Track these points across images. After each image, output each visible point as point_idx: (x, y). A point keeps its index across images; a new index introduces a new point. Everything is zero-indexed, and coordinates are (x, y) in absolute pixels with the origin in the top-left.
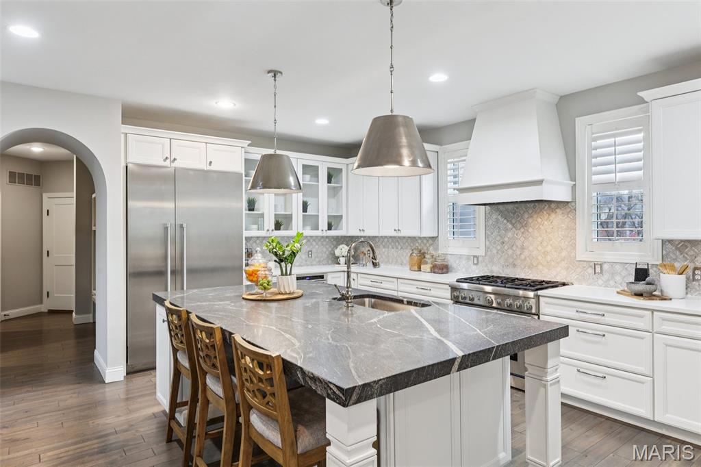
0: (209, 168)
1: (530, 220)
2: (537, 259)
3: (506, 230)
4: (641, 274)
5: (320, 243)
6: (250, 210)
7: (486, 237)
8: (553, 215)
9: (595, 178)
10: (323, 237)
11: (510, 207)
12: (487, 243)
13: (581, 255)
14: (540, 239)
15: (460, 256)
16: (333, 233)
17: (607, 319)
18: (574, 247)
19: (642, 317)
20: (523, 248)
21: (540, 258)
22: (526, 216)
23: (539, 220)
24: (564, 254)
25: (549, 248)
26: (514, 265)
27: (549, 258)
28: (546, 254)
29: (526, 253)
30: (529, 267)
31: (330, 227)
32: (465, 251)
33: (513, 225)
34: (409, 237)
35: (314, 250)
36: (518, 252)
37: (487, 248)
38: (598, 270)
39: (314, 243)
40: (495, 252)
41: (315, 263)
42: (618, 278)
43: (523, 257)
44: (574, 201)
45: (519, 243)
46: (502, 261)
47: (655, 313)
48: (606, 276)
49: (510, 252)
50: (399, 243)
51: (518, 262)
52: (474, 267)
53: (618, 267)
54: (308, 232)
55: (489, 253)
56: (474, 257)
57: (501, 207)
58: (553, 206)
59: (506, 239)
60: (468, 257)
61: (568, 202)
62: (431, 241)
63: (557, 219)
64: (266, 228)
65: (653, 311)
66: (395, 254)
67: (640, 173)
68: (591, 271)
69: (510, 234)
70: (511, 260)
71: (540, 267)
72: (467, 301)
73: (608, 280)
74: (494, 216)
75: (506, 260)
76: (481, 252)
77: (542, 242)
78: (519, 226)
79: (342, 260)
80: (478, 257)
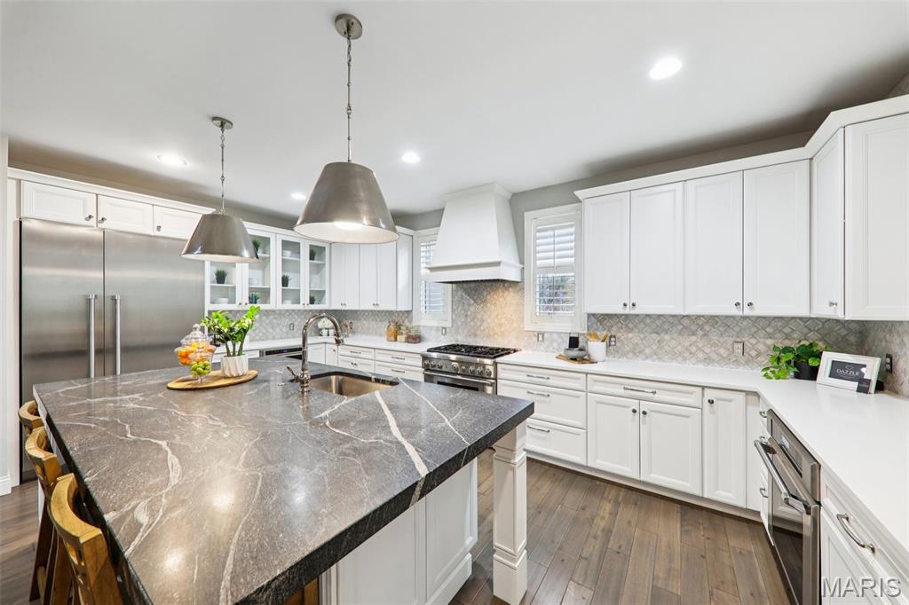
0: (157, 233)
1: (488, 297)
2: (494, 330)
3: (469, 305)
4: (574, 342)
5: (302, 317)
6: (218, 282)
7: (453, 311)
8: (506, 293)
9: (538, 262)
10: (306, 311)
11: (472, 285)
12: (454, 316)
13: (528, 327)
14: (496, 313)
15: (431, 328)
16: (315, 307)
17: (551, 382)
18: (522, 319)
19: (578, 379)
20: (482, 321)
21: (496, 328)
22: (485, 293)
23: (495, 296)
24: (515, 325)
25: (503, 321)
26: (476, 335)
27: (503, 329)
28: (500, 325)
29: (485, 324)
30: (488, 337)
31: (312, 301)
32: (435, 324)
33: (475, 300)
34: (387, 311)
35: (296, 323)
36: (479, 324)
37: (453, 321)
38: (540, 338)
39: (296, 317)
40: (460, 323)
41: (297, 335)
42: (555, 345)
43: (482, 328)
44: (523, 281)
45: (479, 316)
46: (465, 331)
47: (589, 376)
48: (547, 343)
49: (472, 324)
50: (378, 316)
51: (479, 332)
52: (442, 337)
53: (555, 336)
54: (289, 305)
55: (455, 325)
56: (443, 328)
57: (465, 285)
58: (506, 285)
59: (469, 313)
60: (437, 328)
61: (518, 282)
62: (406, 315)
63: (510, 296)
64: (238, 302)
65: (587, 374)
66: (375, 326)
67: (573, 259)
68: (535, 339)
69: (472, 309)
70: (472, 331)
71: (496, 336)
72: (437, 368)
73: (548, 347)
74: (460, 293)
75: (469, 331)
76: (448, 324)
77: (497, 316)
78: (479, 301)
79: (325, 332)
80: (445, 329)
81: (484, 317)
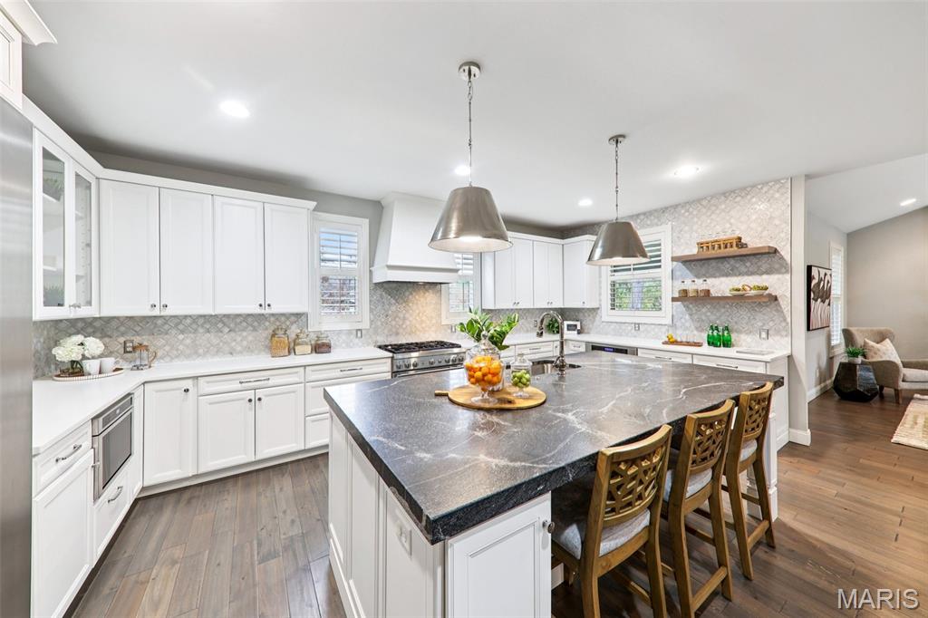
1: (410, 297)
2: (415, 327)
3: (390, 304)
7: (371, 310)
8: (427, 294)
11: (395, 285)
12: (372, 317)
14: (417, 312)
18: (440, 315)
20: (404, 319)
21: (417, 326)
22: (407, 293)
23: (417, 297)
24: (434, 321)
25: (424, 318)
27: (424, 325)
28: (422, 322)
29: (408, 323)
32: (346, 326)
33: (396, 300)
36: (401, 323)
37: (371, 321)
38: (453, 330)
40: (379, 323)
43: (404, 326)
45: (401, 315)
46: (386, 331)
49: (394, 323)
50: (224, 324)
51: (401, 331)
52: (357, 340)
55: (373, 326)
56: (357, 330)
59: (390, 312)
60: (349, 332)
61: (436, 284)
63: (430, 297)
68: (449, 331)
69: (393, 308)
70: (394, 330)
74: (379, 292)
75: (390, 330)
76: (365, 325)
77: (419, 314)
78: (401, 301)
79: (90, 366)
80: (360, 330)
81: (407, 315)
